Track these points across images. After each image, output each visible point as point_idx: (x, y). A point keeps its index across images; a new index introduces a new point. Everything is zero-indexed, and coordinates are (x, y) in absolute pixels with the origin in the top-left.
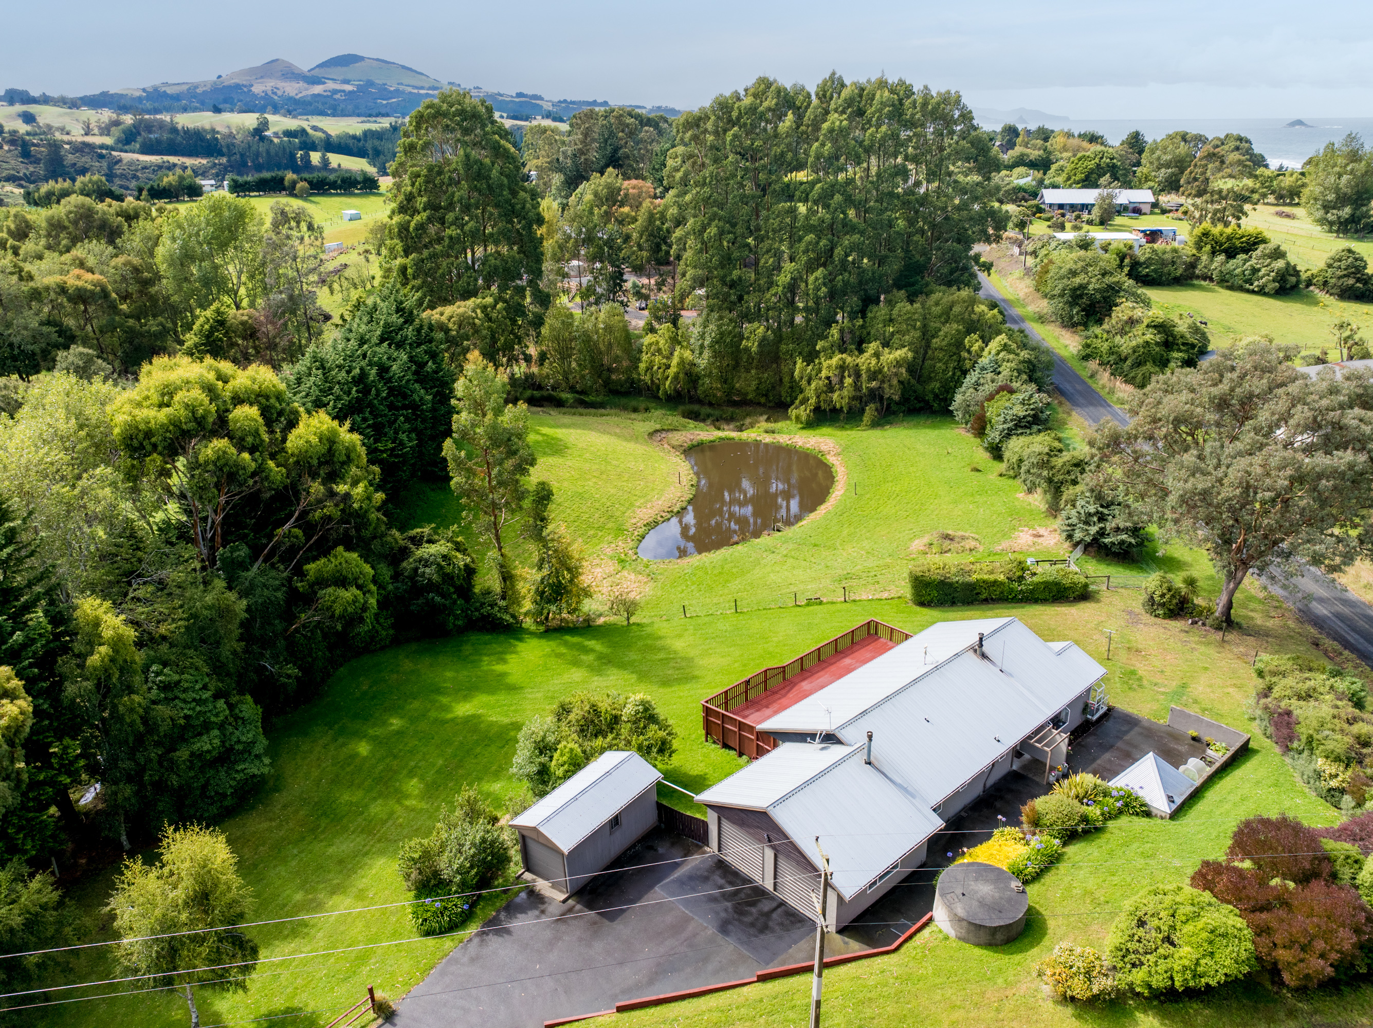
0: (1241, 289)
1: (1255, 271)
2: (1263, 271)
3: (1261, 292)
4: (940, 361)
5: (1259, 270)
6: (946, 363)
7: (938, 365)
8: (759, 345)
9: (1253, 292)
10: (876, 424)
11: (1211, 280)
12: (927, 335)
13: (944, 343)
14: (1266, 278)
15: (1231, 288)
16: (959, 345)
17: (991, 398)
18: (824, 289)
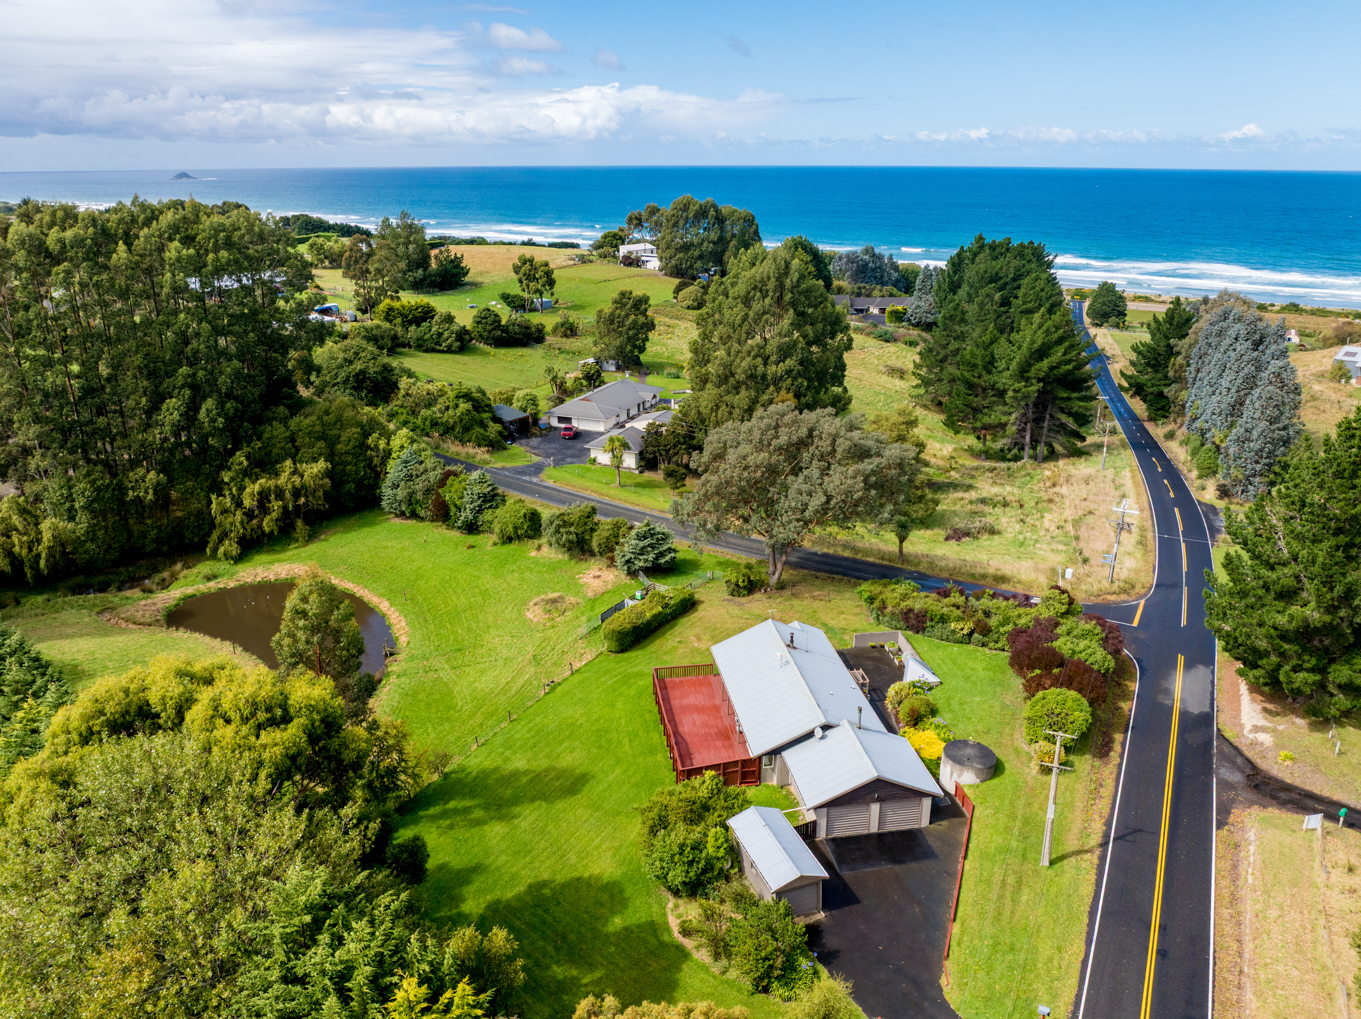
0: (434, 350)
1: (440, 335)
2: (446, 334)
3: (449, 350)
4: (349, 464)
5: (442, 334)
6: (355, 465)
7: (349, 467)
8: (155, 493)
9: (442, 352)
10: (312, 537)
11: (410, 347)
12: (331, 443)
13: (349, 447)
14: (449, 339)
15: (427, 351)
16: (363, 446)
17: (442, 482)
18: (221, 420)
